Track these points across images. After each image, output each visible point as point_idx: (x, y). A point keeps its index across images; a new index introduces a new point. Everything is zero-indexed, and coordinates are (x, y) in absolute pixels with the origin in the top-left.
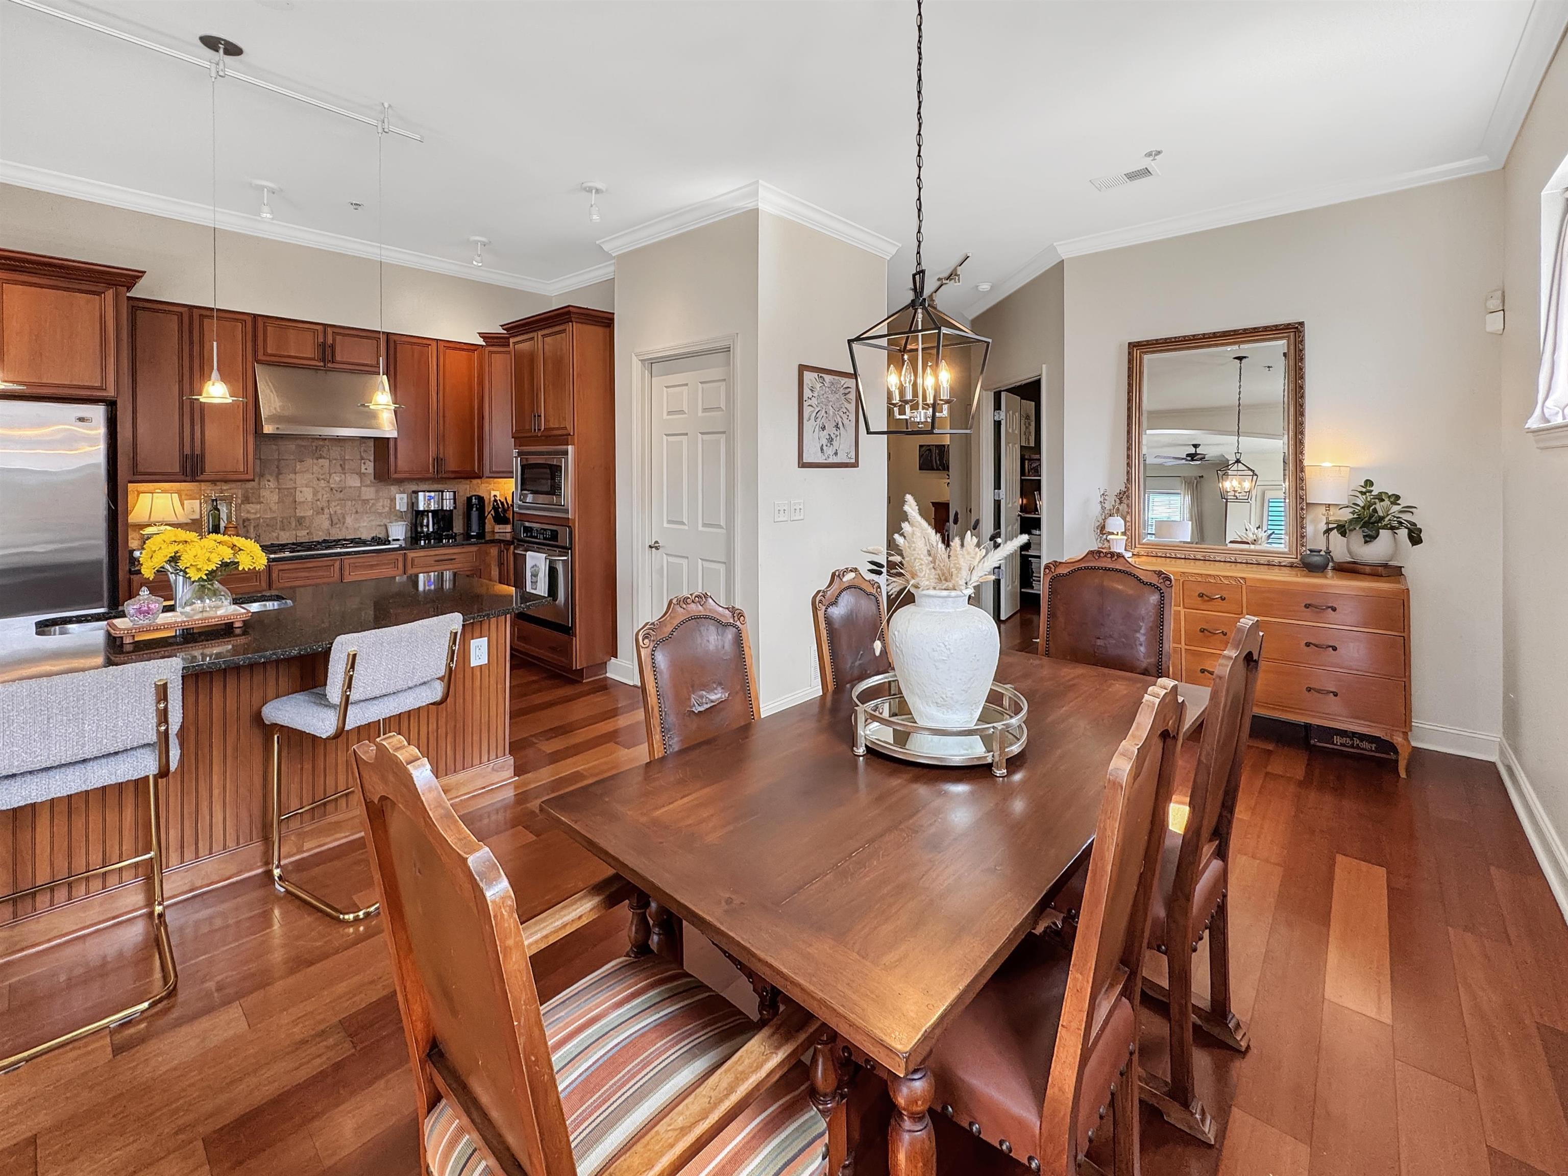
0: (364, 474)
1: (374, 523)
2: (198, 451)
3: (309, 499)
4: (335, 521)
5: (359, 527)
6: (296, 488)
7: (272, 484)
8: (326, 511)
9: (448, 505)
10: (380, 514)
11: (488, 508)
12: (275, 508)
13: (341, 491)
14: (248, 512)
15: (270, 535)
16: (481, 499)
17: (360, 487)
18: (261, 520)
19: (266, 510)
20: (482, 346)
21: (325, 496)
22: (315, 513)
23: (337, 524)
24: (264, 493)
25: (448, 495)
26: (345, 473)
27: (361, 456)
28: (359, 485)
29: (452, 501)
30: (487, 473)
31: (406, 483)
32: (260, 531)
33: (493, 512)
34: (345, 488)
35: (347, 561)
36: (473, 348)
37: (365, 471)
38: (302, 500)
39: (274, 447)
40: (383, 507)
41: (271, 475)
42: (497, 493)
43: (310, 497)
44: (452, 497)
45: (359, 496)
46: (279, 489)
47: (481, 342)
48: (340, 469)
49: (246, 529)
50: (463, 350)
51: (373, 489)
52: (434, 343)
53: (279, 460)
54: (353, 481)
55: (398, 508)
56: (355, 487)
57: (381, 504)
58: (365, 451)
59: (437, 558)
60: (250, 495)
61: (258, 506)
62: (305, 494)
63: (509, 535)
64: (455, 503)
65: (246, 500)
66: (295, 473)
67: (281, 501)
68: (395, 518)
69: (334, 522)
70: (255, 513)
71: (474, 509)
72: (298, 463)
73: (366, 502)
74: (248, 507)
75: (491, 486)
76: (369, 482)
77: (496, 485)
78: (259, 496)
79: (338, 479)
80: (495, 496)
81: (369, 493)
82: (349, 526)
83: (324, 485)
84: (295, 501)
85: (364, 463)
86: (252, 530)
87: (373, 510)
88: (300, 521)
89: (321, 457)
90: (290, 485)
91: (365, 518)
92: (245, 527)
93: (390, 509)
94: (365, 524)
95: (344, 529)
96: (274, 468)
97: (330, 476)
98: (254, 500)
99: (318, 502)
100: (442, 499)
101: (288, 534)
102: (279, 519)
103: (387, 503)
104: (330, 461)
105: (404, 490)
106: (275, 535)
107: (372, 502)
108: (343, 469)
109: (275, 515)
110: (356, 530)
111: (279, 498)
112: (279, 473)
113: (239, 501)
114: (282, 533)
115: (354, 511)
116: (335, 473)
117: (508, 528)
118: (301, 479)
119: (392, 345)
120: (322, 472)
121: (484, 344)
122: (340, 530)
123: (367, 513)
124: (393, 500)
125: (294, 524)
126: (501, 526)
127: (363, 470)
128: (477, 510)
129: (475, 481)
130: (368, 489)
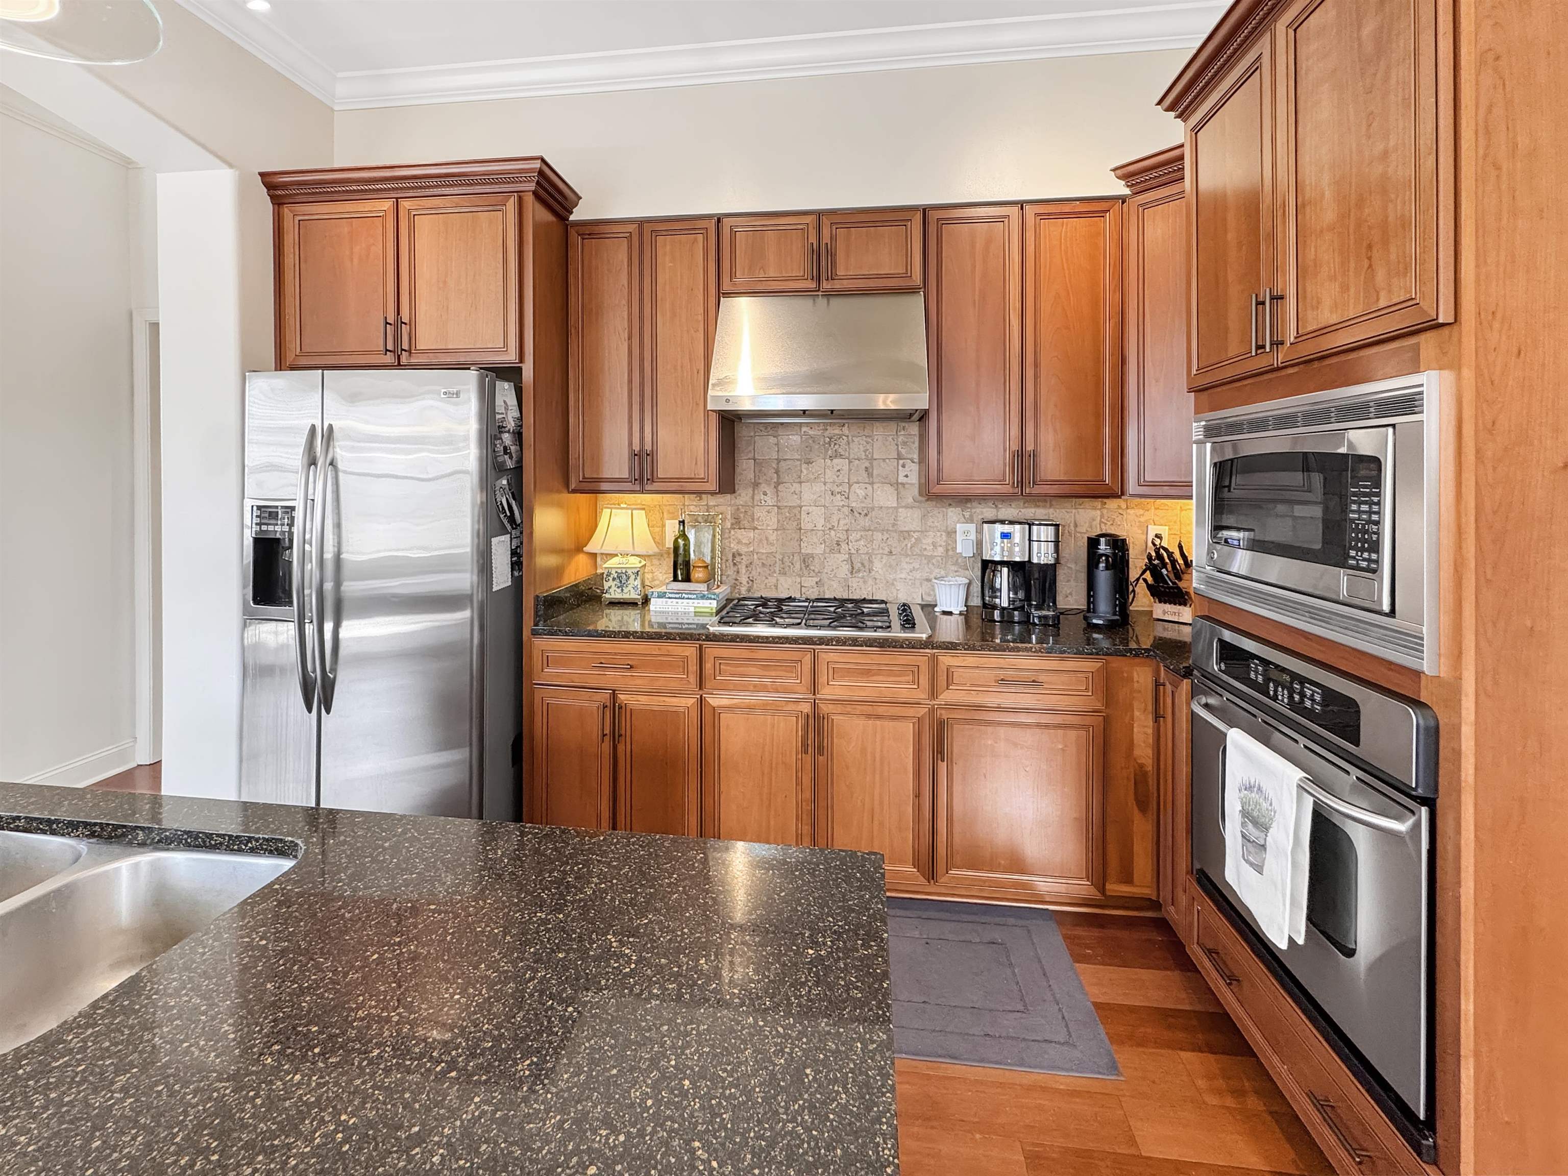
0: (903, 484)
1: (918, 575)
2: (648, 447)
3: (819, 527)
4: (857, 565)
5: (895, 579)
6: (801, 507)
7: (770, 500)
8: (844, 546)
9: (1043, 555)
10: (929, 559)
11: (1137, 565)
12: (773, 537)
13: (866, 515)
14: (739, 542)
15: (766, 581)
16: (1119, 545)
17: (896, 508)
18: (755, 557)
19: (761, 540)
20: (1123, 199)
21: (842, 522)
22: (828, 550)
23: (859, 571)
24: (759, 513)
25: (1044, 533)
26: (872, 484)
27: (899, 454)
28: (895, 505)
29: (1051, 545)
30: (1132, 486)
31: (975, 504)
32: (754, 573)
33: (1148, 576)
34: (873, 509)
35: (828, 655)
36: (1104, 206)
37: (905, 480)
38: (810, 526)
39: (772, 440)
40: (934, 545)
41: (768, 482)
42: (1164, 531)
43: (820, 523)
44: (1051, 537)
45: (894, 525)
46: (779, 507)
47: (1120, 188)
48: (865, 475)
49: (735, 569)
50: (1078, 215)
51: (917, 513)
52: (1014, 211)
53: (779, 461)
54: (885, 497)
55: (959, 550)
56: (888, 508)
57: (930, 541)
58: (905, 443)
59: (1002, 674)
60: (742, 515)
61: (751, 534)
62: (813, 518)
63: (1188, 629)
64: (1057, 550)
65: (737, 523)
66: (801, 483)
67: (780, 528)
68: (954, 568)
69: (856, 568)
70: (748, 545)
71: (1102, 565)
72: (804, 466)
73: (905, 535)
74: (740, 534)
75: (1150, 514)
76: (910, 500)
77: (1159, 512)
78: (753, 519)
79: (861, 493)
80: (1158, 536)
81: (910, 519)
82: (877, 576)
83: (841, 503)
84: (800, 529)
85: (903, 466)
86: (744, 571)
87: (917, 550)
88: (806, 561)
89: (837, 455)
90: (794, 501)
91: (904, 565)
92: (735, 564)
93: (947, 550)
94: (903, 576)
95: (870, 582)
96: (771, 473)
97: (850, 486)
98: (747, 525)
99: (833, 533)
100: (1030, 540)
101: (789, 580)
102: (779, 556)
103: (942, 539)
104: (850, 462)
105: (971, 516)
106: (772, 581)
107: (916, 535)
108: (870, 475)
109: (774, 549)
110: (890, 584)
111: (778, 521)
112: (778, 483)
113: (728, 525)
114: (782, 579)
115: (887, 550)
116: (858, 483)
117: (1186, 614)
118: (810, 493)
119: (932, 229)
120: (838, 481)
121: (1127, 191)
122: (865, 582)
123: (907, 556)
124: (951, 533)
125: (798, 566)
126: (1168, 607)
127: (901, 479)
128: (1107, 568)
129: (1112, 504)
130: (909, 512)
